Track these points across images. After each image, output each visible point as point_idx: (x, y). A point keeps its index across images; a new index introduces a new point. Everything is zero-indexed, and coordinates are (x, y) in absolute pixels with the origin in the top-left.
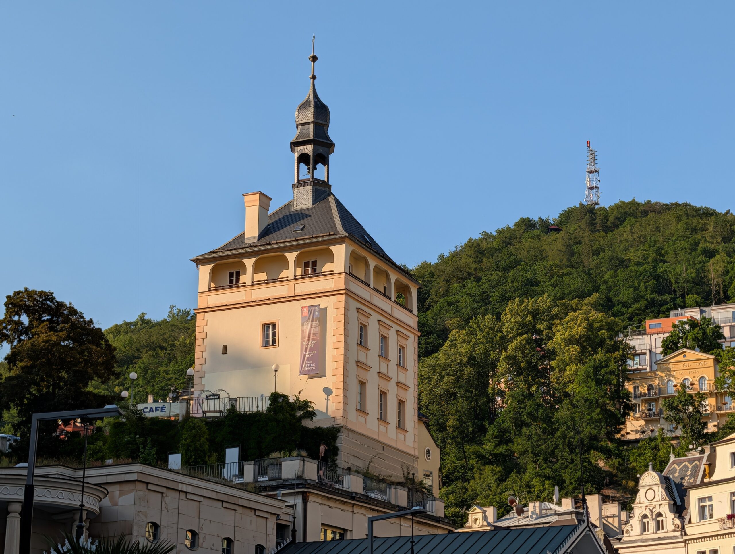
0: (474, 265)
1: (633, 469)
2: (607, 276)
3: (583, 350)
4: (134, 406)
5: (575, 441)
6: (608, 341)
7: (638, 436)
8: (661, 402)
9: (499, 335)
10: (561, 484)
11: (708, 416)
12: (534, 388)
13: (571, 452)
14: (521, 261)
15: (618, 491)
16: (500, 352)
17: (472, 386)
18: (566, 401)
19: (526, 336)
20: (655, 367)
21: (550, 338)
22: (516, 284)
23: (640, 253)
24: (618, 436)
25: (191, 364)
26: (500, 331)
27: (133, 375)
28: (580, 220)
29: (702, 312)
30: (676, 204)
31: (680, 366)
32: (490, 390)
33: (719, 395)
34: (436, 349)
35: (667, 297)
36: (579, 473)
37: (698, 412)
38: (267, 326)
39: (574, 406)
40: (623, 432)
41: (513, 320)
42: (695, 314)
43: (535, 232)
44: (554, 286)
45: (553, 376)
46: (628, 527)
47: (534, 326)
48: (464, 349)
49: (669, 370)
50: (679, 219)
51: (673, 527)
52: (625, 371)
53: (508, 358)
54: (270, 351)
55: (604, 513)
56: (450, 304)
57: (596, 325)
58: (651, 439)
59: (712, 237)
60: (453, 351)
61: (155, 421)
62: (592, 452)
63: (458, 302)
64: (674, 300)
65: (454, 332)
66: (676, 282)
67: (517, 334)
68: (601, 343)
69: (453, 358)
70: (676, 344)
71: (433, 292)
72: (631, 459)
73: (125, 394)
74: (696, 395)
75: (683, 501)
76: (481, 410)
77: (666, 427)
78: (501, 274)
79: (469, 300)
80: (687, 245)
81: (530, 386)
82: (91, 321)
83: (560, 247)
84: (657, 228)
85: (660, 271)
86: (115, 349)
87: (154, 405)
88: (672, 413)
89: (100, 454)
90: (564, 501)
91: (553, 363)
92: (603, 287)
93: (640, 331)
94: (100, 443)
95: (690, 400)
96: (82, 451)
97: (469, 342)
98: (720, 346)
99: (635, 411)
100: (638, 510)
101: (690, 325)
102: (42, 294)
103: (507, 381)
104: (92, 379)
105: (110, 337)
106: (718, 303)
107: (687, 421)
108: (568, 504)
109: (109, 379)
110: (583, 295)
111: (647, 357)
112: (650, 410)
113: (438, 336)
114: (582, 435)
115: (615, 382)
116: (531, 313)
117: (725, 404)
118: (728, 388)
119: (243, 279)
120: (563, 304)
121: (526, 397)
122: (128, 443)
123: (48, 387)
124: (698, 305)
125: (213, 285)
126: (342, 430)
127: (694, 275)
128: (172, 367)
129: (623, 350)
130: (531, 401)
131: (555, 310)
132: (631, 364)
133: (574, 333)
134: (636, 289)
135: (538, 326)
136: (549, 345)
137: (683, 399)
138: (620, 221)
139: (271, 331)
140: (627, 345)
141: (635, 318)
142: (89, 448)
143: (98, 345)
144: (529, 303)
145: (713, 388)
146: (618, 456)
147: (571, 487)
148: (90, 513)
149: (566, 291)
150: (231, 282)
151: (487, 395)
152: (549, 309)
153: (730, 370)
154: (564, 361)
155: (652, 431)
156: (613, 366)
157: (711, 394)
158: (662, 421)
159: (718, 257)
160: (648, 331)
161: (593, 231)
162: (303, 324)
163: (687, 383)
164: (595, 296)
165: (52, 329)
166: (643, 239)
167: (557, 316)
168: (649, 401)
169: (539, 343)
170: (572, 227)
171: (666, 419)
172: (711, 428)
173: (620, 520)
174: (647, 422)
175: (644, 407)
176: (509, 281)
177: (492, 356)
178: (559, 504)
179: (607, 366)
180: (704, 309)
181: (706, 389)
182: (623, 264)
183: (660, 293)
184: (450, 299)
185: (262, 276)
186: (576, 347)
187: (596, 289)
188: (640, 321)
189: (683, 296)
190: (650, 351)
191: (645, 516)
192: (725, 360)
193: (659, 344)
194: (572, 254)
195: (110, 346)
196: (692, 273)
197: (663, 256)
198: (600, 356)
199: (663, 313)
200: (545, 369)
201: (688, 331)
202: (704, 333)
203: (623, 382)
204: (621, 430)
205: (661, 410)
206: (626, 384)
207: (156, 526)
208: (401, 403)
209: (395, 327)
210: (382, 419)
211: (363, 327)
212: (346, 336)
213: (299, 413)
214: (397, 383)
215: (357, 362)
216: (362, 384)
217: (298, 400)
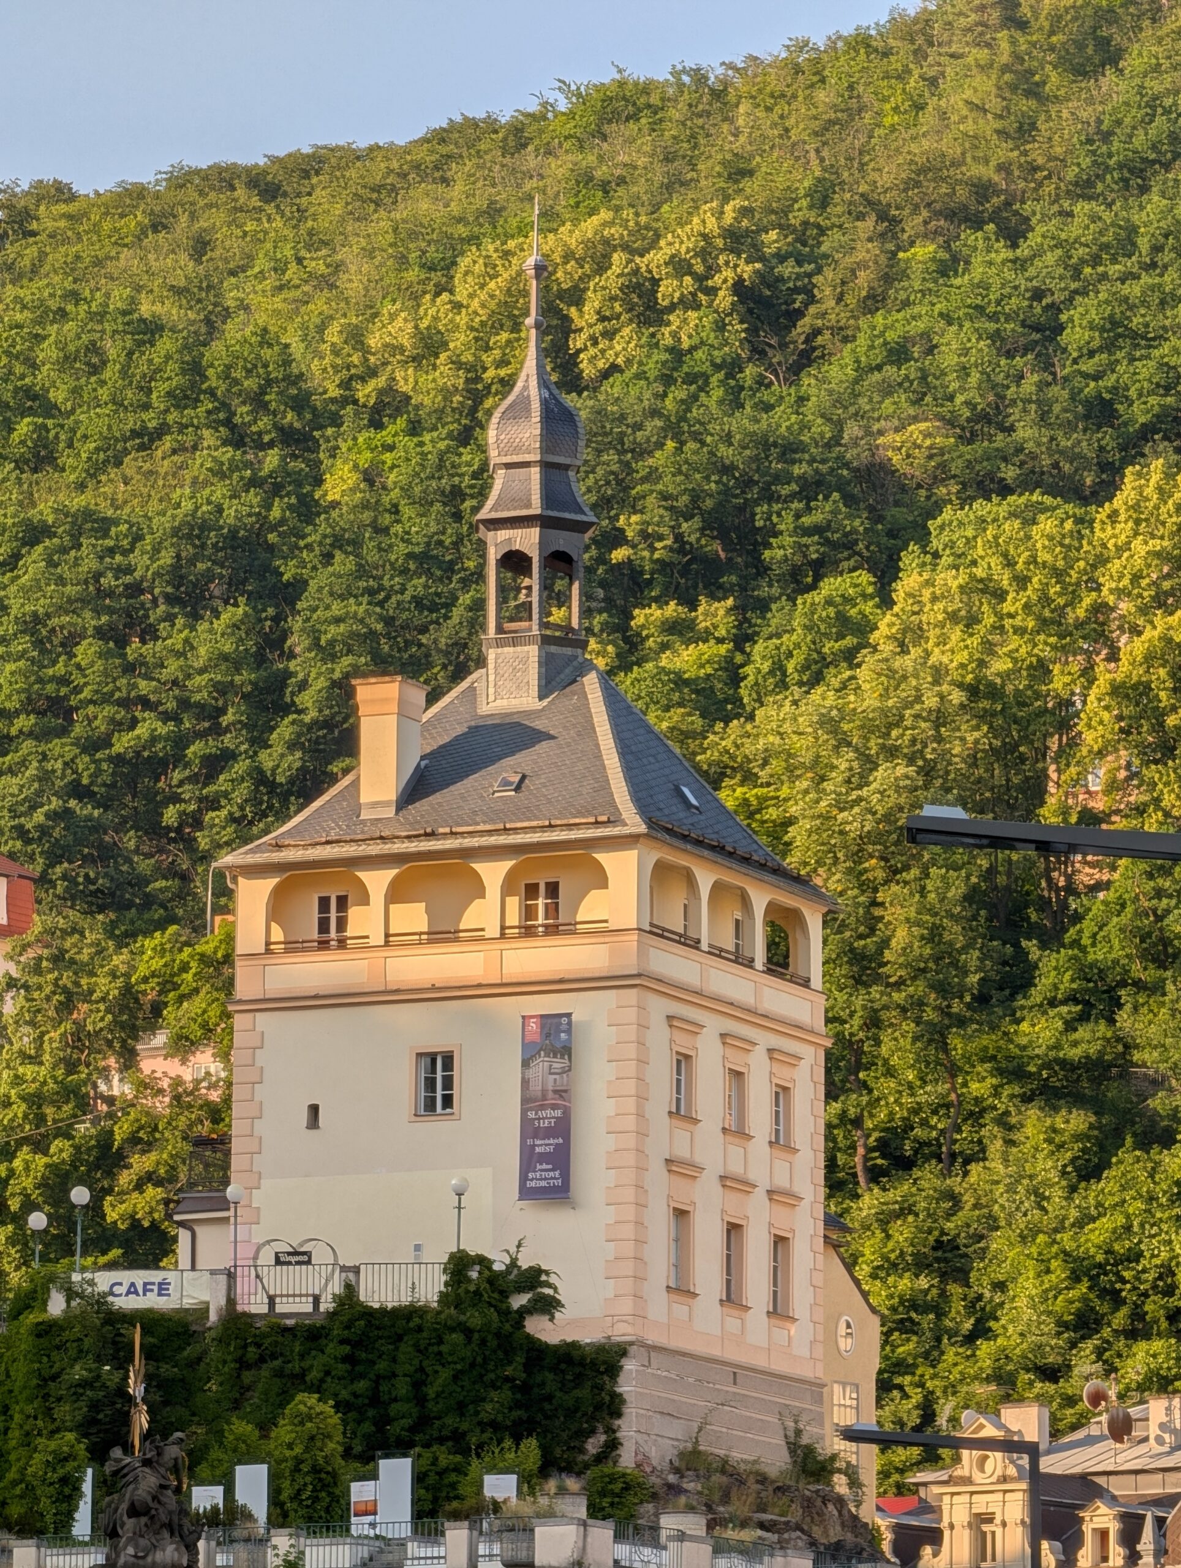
38: (427, 1061)
54: (438, 1129)
119: (357, 922)
126: (633, 1350)
139: (440, 1074)
162: (526, 1063)
208: (780, 1242)
209: (765, 1040)
210: (732, 1298)
211: (683, 1061)
212: (641, 1098)
213: (519, 1301)
214: (770, 1192)
215: (668, 1161)
216: (681, 1214)
217: (514, 1263)
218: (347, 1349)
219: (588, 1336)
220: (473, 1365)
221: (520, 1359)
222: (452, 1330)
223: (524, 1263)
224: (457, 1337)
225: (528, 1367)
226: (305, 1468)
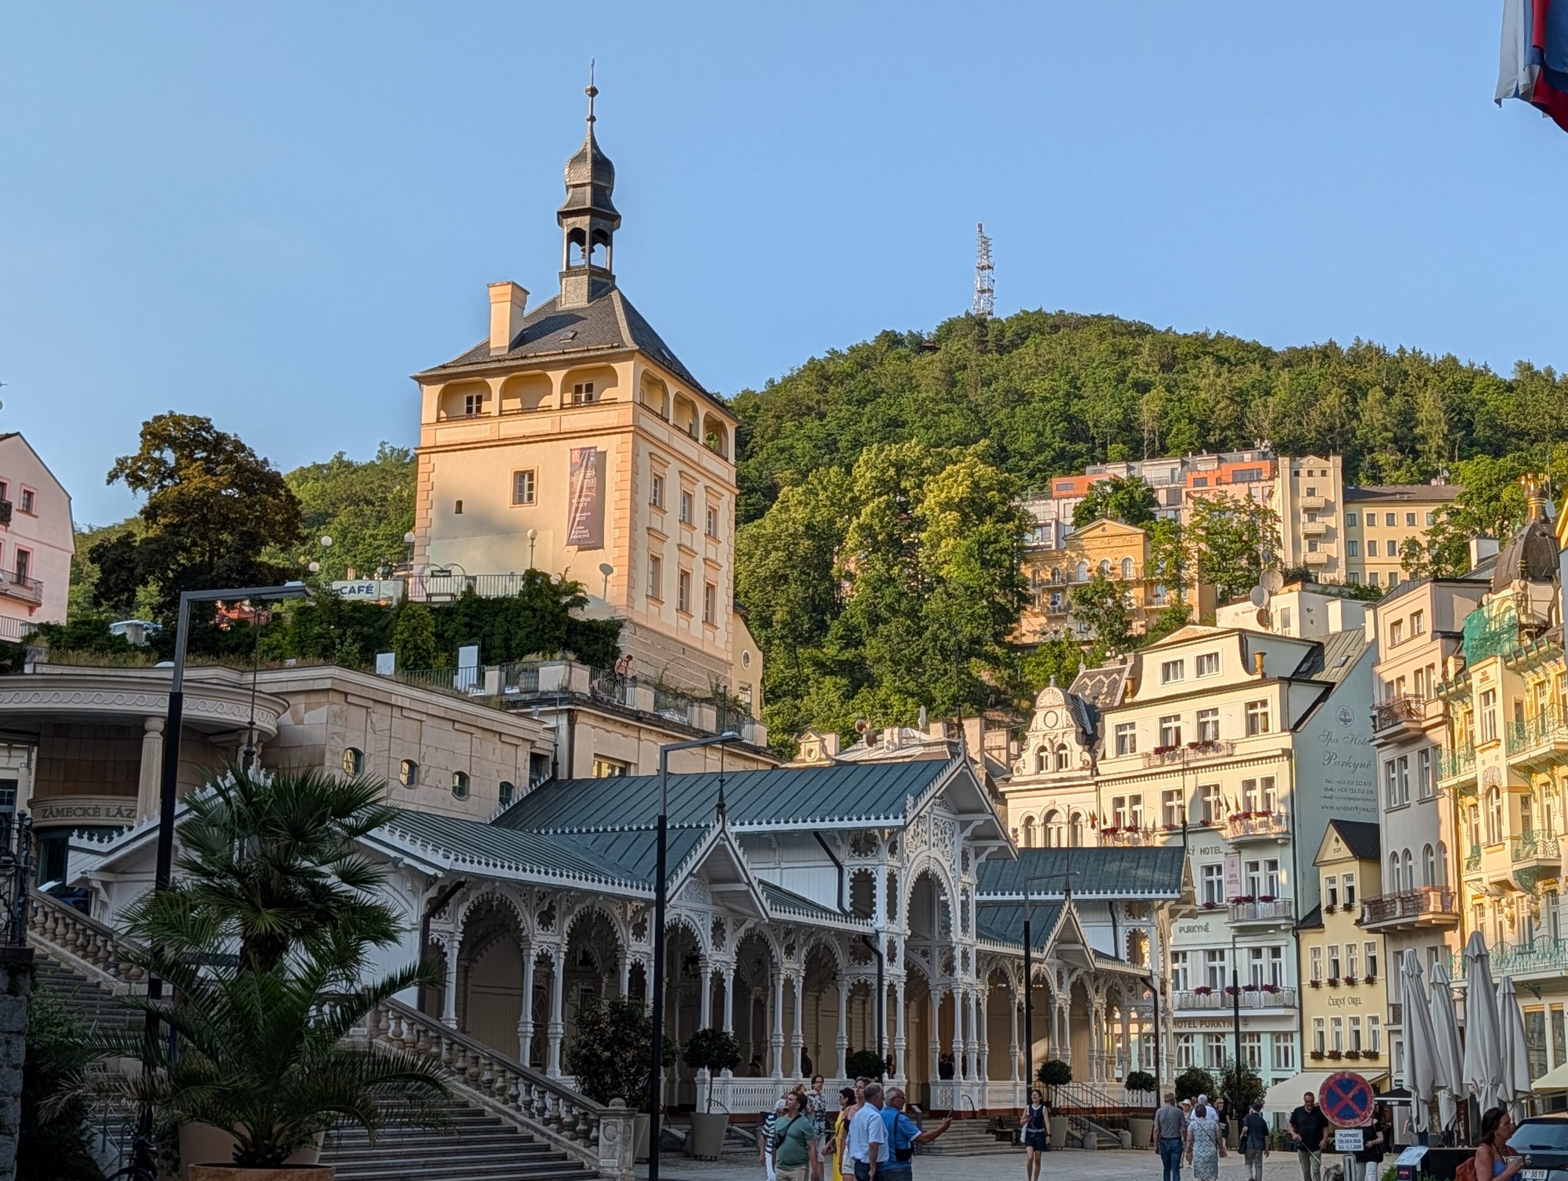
0: (816, 397)
1: (1029, 683)
2: (1000, 416)
3: (965, 518)
4: (327, 584)
5: (951, 645)
6: (999, 507)
7: (1037, 639)
8: (1070, 592)
9: (849, 495)
10: (929, 702)
11: (1133, 613)
12: (896, 570)
13: (945, 660)
14: (882, 391)
15: (1007, 714)
16: (850, 520)
17: (809, 566)
18: (940, 589)
19: (885, 497)
20: (1063, 544)
21: (919, 501)
22: (874, 424)
23: (1046, 384)
24: (1009, 638)
25: (410, 526)
26: (851, 490)
27: (326, 540)
28: (966, 336)
29: (1129, 469)
30: (1099, 317)
31: (1097, 543)
32: (834, 572)
33: (1150, 585)
34: (760, 513)
35: (1082, 447)
36: (954, 689)
37: (1120, 606)
38: (520, 476)
39: (950, 596)
40: (1016, 633)
41: (868, 475)
42: (1119, 471)
43: (903, 351)
44: (927, 428)
45: (922, 554)
46: (1019, 763)
47: (898, 484)
48: (800, 514)
49: (1081, 548)
50: (1102, 337)
51: (1081, 764)
52: (1021, 549)
53: (861, 527)
54: (525, 509)
55: (987, 744)
56: (782, 450)
57: (983, 484)
58: (1054, 643)
59: (1148, 365)
60: (784, 516)
61: (357, 606)
62: (973, 659)
63: (792, 447)
64: (1091, 450)
65: (786, 489)
66: (1095, 426)
67: (874, 495)
68: (990, 510)
69: (784, 526)
70: (1091, 512)
71: (757, 432)
72: (1026, 670)
73: (314, 566)
74: (1118, 583)
75: (1094, 728)
76: (821, 599)
77: (1075, 627)
78: (853, 409)
79: (808, 445)
80: (1112, 375)
81: (890, 567)
82: (266, 461)
83: (937, 373)
84: (1072, 349)
85: (1073, 409)
86: (300, 502)
87: (357, 584)
88: (1084, 608)
89: (277, 652)
90: (932, 726)
91: (923, 536)
92: (995, 431)
93: (1044, 494)
94: (278, 636)
95: (1110, 590)
96: (251, 647)
97: (807, 504)
98: (1152, 517)
99: (1033, 604)
100: (1034, 741)
101: (1114, 487)
102: (194, 420)
103: (858, 560)
104: (266, 544)
105: (292, 486)
106: (1152, 456)
107: (1104, 619)
108: (937, 732)
109: (291, 545)
110: (966, 442)
111: (1053, 530)
112: (1054, 603)
113: (764, 495)
114: (960, 637)
115: (1007, 564)
116: (893, 465)
117: (1157, 596)
118: (1162, 574)
119: (486, 406)
120: (939, 454)
121: (883, 582)
122: (320, 636)
123: (202, 555)
124: (1124, 458)
125: (443, 414)
126: (626, 624)
127: (1120, 417)
128: (383, 529)
129: (1020, 519)
130: (891, 589)
131: (927, 462)
132: (1031, 540)
133: (953, 494)
134: (1041, 434)
135: (903, 485)
136: (919, 511)
137: (1100, 589)
138: (1021, 338)
139: (526, 482)
140: (1026, 512)
141: (1038, 475)
142: (262, 643)
143: (276, 495)
144: (892, 451)
145: (1141, 574)
146: (1009, 666)
147: (943, 708)
148: (263, 734)
149: (944, 436)
150: (469, 410)
151: (831, 579)
152: (921, 459)
153: (1164, 550)
154: (938, 533)
155: (1056, 632)
156: (1005, 542)
157: (1138, 582)
158: (1070, 618)
159: (1154, 391)
160: (1055, 493)
161: (983, 352)
162: (572, 474)
163: (1107, 567)
164: (984, 443)
165: (208, 471)
166: (1051, 366)
167: (929, 471)
168: (1053, 591)
169: (904, 508)
170: (954, 346)
171: (1076, 616)
172: (1137, 628)
173: (1008, 754)
174: (1050, 619)
175: (1046, 598)
176: (865, 419)
177: (838, 525)
178: (926, 731)
179: (996, 541)
180: (1133, 464)
181: (1131, 575)
182: (1023, 398)
183: (1072, 441)
184: (782, 443)
185: (514, 404)
186: (954, 514)
187: (985, 433)
188: (1044, 479)
189: (1104, 446)
190: (1057, 522)
191: (1043, 749)
192: (1158, 534)
193: (1070, 511)
194: (953, 384)
195: (293, 497)
196: (1116, 414)
197: (1079, 389)
198: (988, 526)
199: (1077, 469)
200: (911, 544)
201: (1110, 495)
202: (1132, 498)
203: (1019, 564)
204: (1013, 629)
205: (1069, 604)
206: (1023, 566)
207: (357, 754)
208: (710, 588)
209: (704, 481)
210: (683, 608)
211: (659, 481)
212: (634, 491)
213: (565, 600)
214: (705, 560)
215: (649, 529)
216: (656, 560)
217: (563, 579)
218: (467, 619)
219: (601, 617)
220: (537, 630)
221: (564, 628)
222: (525, 609)
223: (569, 580)
224: (529, 613)
225: (568, 632)
226: (409, 646)
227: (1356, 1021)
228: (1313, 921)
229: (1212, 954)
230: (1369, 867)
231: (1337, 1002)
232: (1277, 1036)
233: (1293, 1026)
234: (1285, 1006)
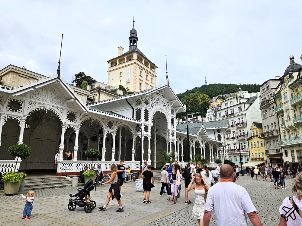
54: (121, 78)
119: (117, 64)
125: (111, 66)
150: (115, 65)
211: (141, 72)
215: (139, 79)
227: (259, 153)
228: (251, 138)
229: (234, 144)
230: (260, 130)
231: (256, 150)
232: (246, 156)
233: (248, 154)
234: (247, 151)
